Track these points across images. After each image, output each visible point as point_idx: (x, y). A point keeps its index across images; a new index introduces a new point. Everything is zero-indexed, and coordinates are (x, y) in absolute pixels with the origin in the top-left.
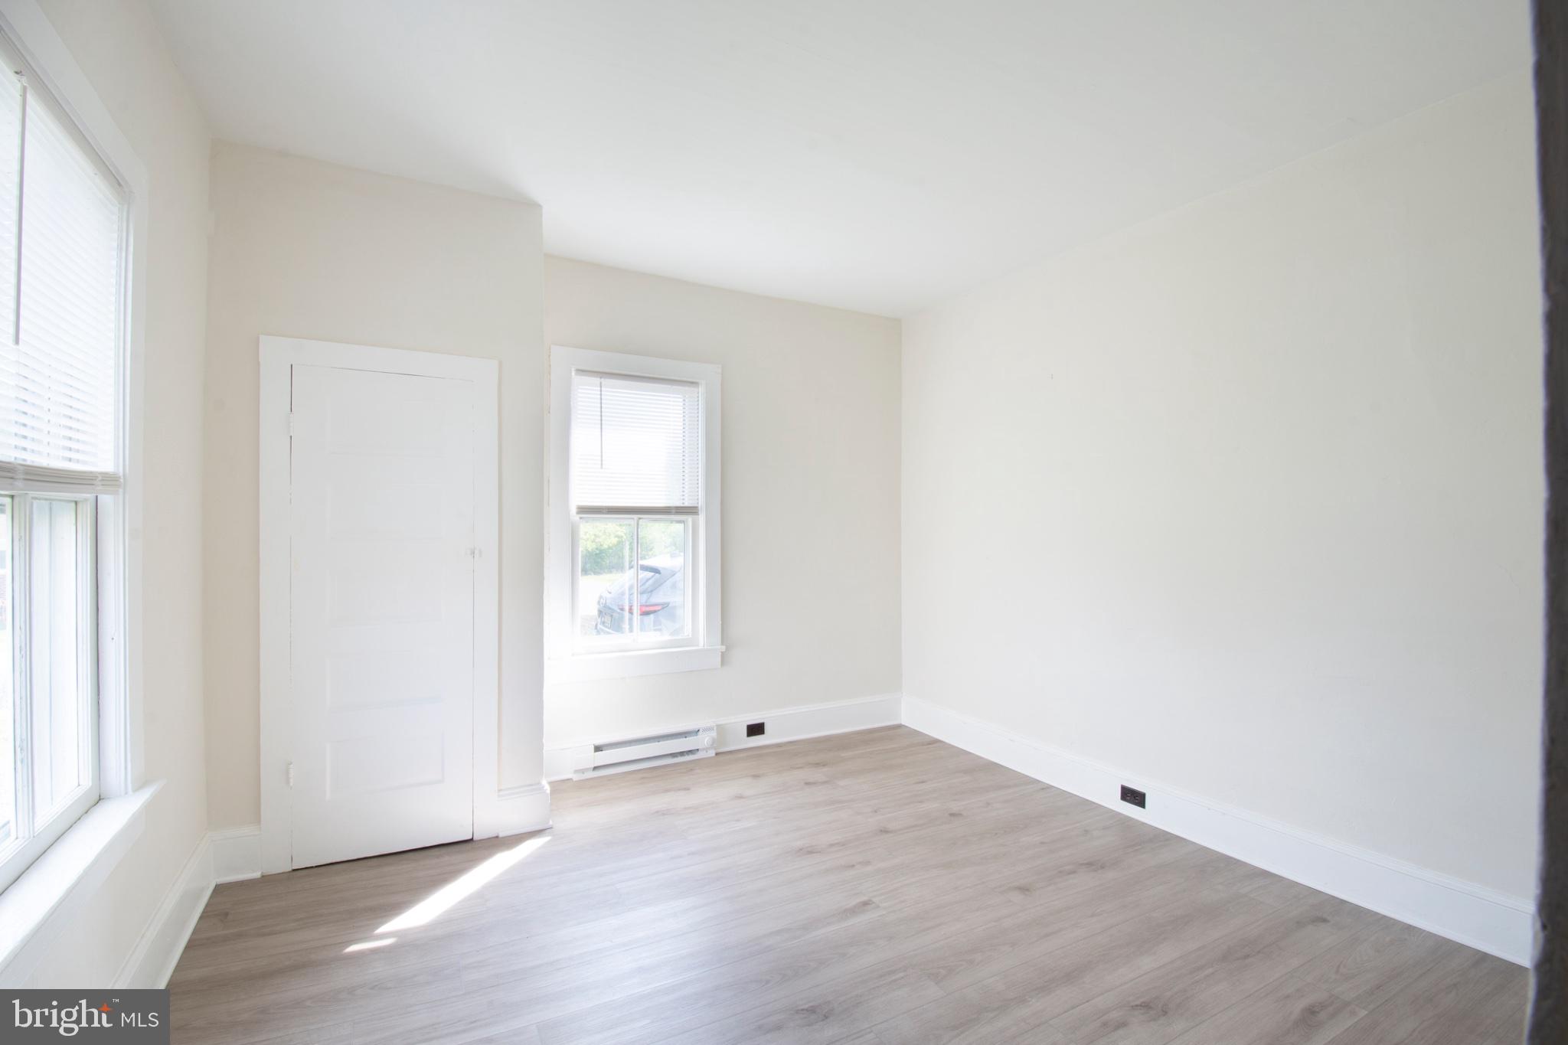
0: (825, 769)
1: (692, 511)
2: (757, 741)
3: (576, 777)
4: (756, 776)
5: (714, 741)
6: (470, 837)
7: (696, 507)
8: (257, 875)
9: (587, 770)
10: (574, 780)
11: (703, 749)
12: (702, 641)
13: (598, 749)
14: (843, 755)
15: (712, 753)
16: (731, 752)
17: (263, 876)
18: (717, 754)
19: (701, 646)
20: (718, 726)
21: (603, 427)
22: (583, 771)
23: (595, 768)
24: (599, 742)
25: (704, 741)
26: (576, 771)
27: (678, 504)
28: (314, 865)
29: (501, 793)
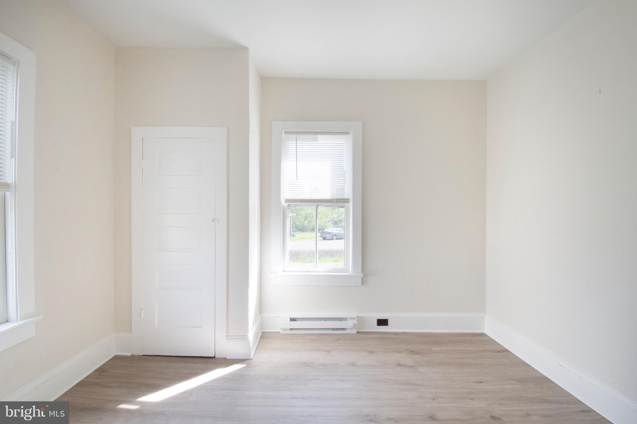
0: (416, 356)
1: (346, 201)
2: (383, 329)
3: (282, 332)
4: (371, 352)
5: (355, 325)
6: (213, 356)
7: (348, 199)
8: (130, 354)
9: (287, 329)
10: (281, 333)
11: (349, 329)
12: (350, 272)
13: (292, 320)
14: (433, 348)
15: (355, 332)
16: (366, 333)
17: (132, 355)
18: (358, 332)
19: (350, 273)
20: (358, 317)
21: (297, 161)
22: (285, 330)
23: (291, 329)
24: (293, 316)
25: (349, 324)
26: (281, 329)
27: (338, 197)
28: (151, 355)
29: (229, 337)
